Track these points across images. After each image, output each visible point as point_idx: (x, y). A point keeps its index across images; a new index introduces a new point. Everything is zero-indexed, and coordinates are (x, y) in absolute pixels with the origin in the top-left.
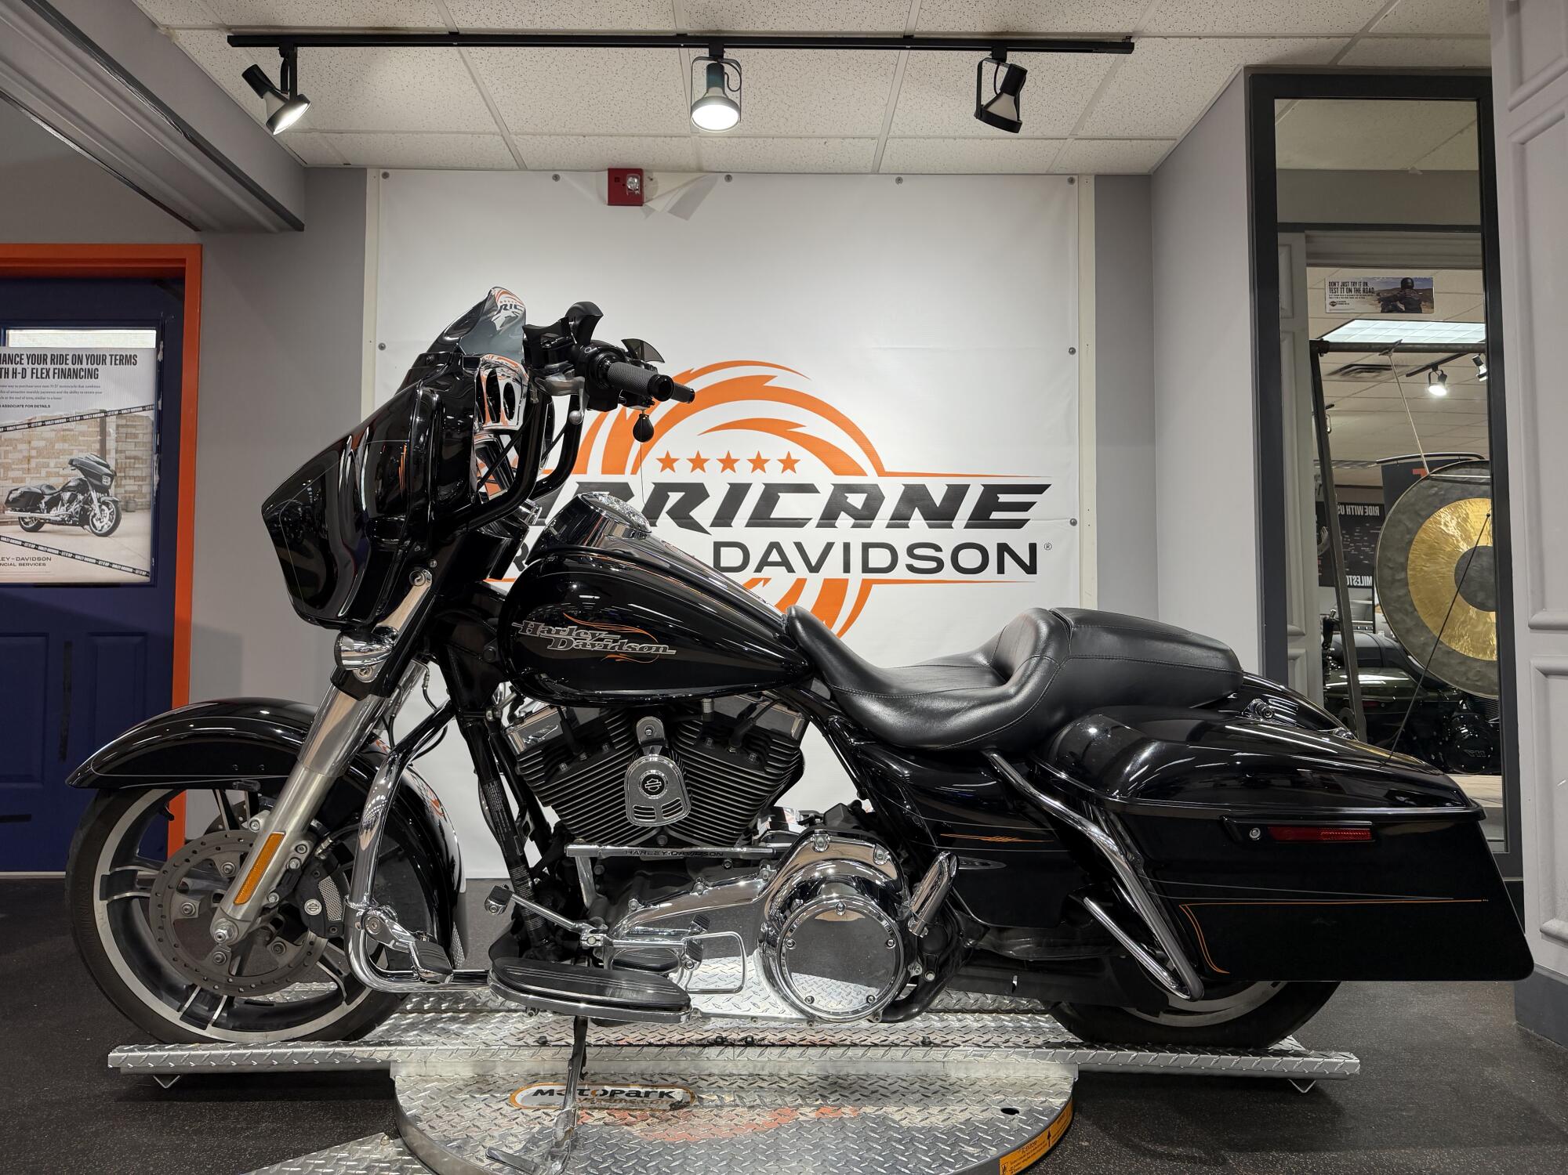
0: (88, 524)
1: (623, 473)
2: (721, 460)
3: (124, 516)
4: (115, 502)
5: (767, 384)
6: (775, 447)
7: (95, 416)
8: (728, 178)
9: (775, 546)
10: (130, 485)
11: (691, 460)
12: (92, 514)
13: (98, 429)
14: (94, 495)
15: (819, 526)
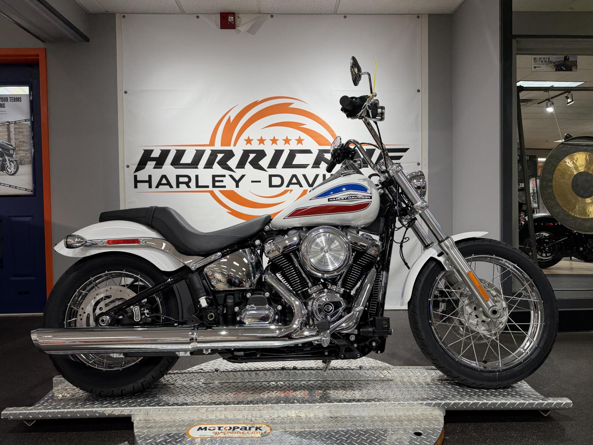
0: (5, 170)
1: (230, 145)
2: (271, 140)
3: (20, 166)
4: (16, 161)
5: (290, 107)
6: (294, 134)
7: (4, 124)
8: (272, 16)
9: (294, 176)
10: (22, 154)
11: (258, 140)
12: (7, 166)
13: (6, 130)
14: (7, 158)
15: (313, 167)
